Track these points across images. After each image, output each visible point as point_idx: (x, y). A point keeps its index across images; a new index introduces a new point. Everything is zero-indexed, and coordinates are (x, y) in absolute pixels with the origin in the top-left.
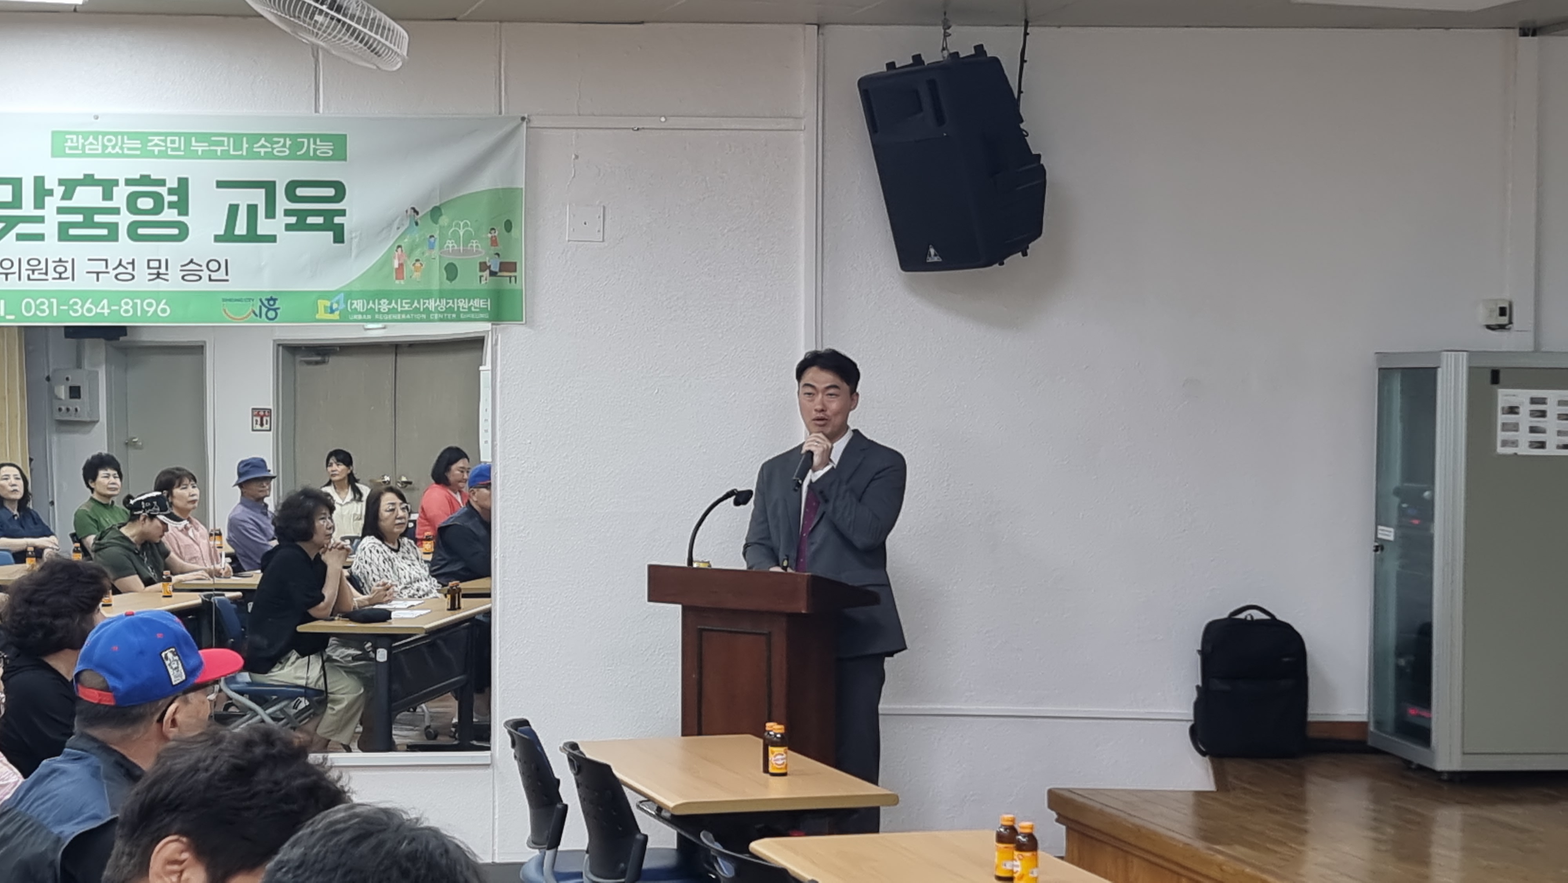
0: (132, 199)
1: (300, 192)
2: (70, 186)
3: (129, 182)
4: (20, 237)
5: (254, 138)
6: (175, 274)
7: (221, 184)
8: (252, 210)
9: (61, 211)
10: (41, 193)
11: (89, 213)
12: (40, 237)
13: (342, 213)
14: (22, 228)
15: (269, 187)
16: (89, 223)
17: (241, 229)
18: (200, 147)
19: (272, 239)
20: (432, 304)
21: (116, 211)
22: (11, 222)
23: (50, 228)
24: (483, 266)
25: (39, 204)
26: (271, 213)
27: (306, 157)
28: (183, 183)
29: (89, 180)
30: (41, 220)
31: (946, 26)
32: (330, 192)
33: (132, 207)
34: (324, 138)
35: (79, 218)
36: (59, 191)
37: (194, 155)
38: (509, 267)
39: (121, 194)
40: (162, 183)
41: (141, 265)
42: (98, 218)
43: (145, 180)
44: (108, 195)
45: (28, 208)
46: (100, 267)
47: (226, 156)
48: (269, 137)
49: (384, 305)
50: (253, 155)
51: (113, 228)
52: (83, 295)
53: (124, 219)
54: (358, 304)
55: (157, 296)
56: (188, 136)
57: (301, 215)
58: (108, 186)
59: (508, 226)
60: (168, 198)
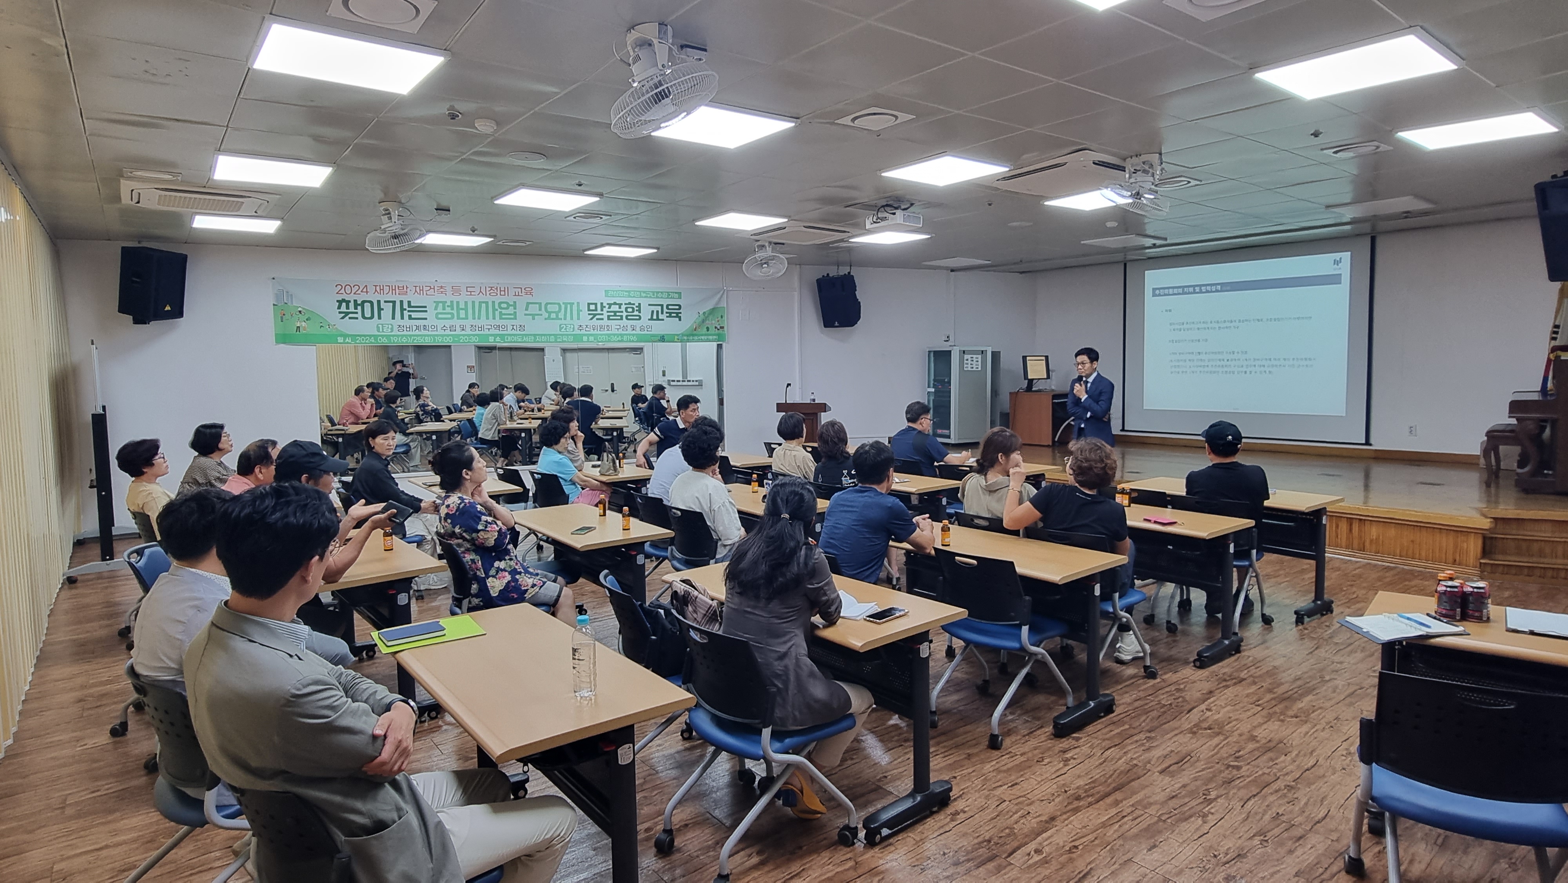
0: (626, 308)
1: (670, 307)
2: (610, 305)
3: (625, 304)
4: (597, 319)
5: (658, 292)
6: (638, 329)
7: (649, 305)
8: (658, 312)
9: (608, 312)
10: (602, 307)
11: (615, 312)
12: (602, 319)
13: (680, 313)
14: (598, 317)
15: (662, 306)
16: (615, 315)
17: (655, 317)
18: (644, 295)
19: (663, 320)
20: (703, 337)
21: (622, 312)
22: (595, 315)
23: (605, 317)
24: (716, 328)
25: (602, 310)
26: (662, 313)
27: (671, 298)
28: (640, 304)
29: (615, 304)
30: (602, 314)
31: (838, 266)
32: (677, 307)
33: (627, 311)
34: (676, 293)
35: (613, 314)
36: (607, 306)
37: (641, 297)
38: (722, 328)
39: (623, 307)
40: (634, 304)
41: (629, 327)
42: (618, 314)
43: (630, 304)
44: (620, 308)
45: (599, 311)
46: (619, 327)
47: (650, 297)
48: (661, 292)
49: (691, 338)
50: (657, 297)
51: (622, 316)
52: (614, 335)
53: (625, 314)
54: (685, 338)
55: (633, 335)
56: (640, 292)
57: (670, 313)
58: (620, 305)
59: (722, 317)
60: (636, 309)
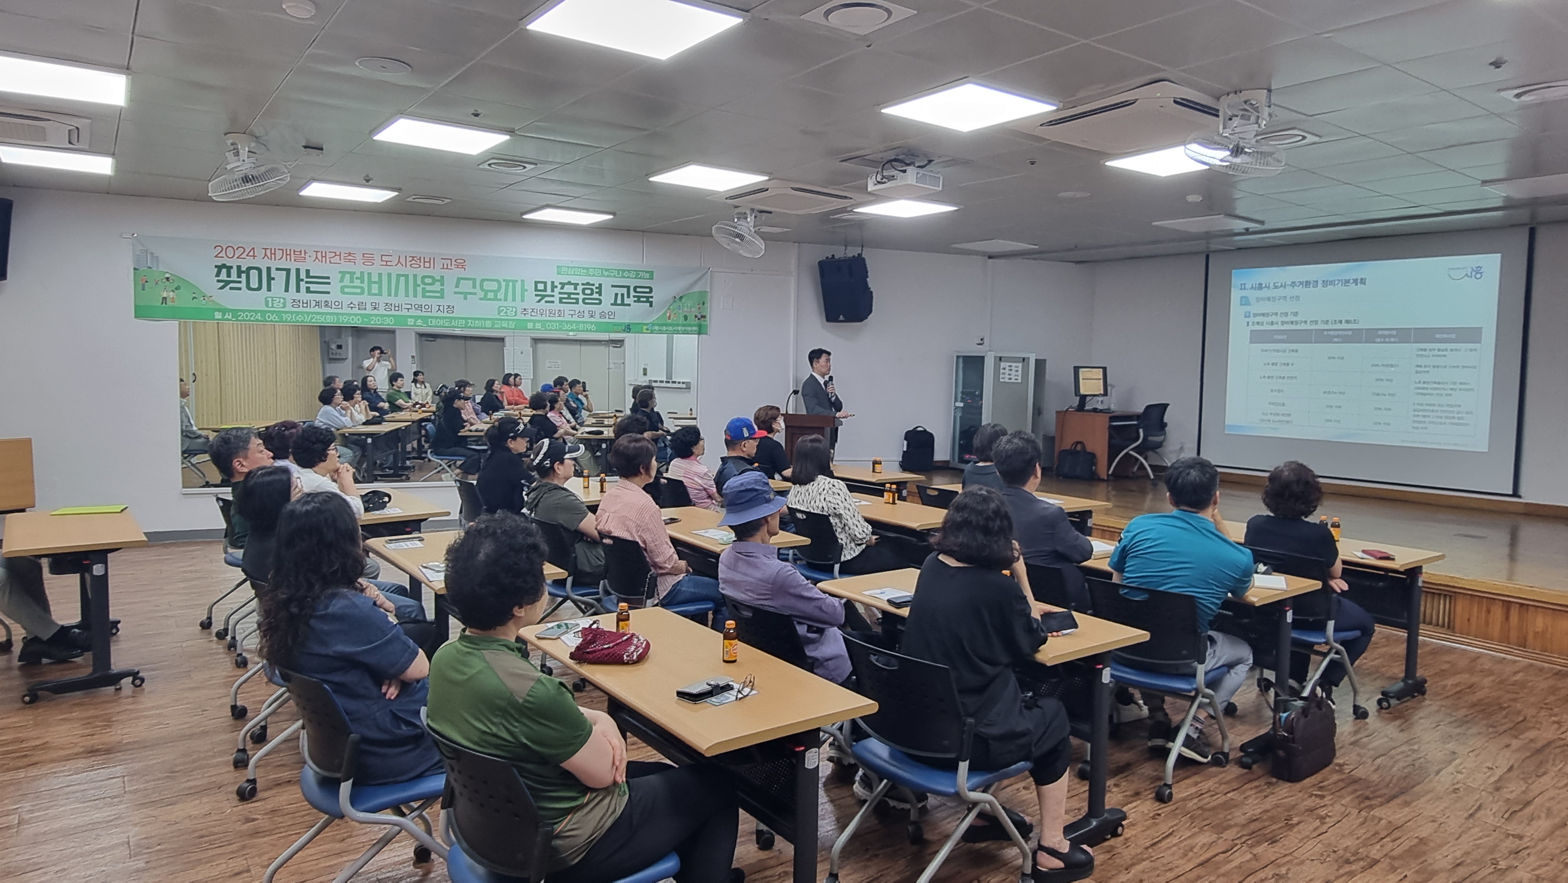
0: (584, 290)
1: (638, 290)
2: (563, 285)
3: (583, 284)
4: (546, 302)
5: (624, 271)
6: (597, 316)
7: (613, 286)
8: (623, 295)
9: (560, 293)
10: (553, 287)
11: (569, 294)
12: (553, 302)
13: (652, 297)
14: (547, 299)
15: (628, 288)
16: (569, 298)
17: (619, 301)
18: (606, 273)
19: (629, 305)
20: (679, 328)
21: (578, 294)
22: (544, 296)
23: (556, 299)
24: (696, 316)
25: (553, 291)
26: (629, 297)
27: (640, 278)
28: (600, 285)
29: (569, 283)
30: (553, 296)
31: (846, 246)
32: (648, 290)
33: (584, 293)
34: (647, 272)
35: (566, 296)
36: (559, 286)
37: (603, 276)
38: (704, 317)
39: (580, 288)
40: (593, 285)
41: (586, 313)
42: (572, 296)
43: (588, 284)
44: (575, 289)
45: (549, 292)
46: (573, 313)
47: (614, 276)
48: (629, 271)
49: (664, 328)
50: (623, 277)
51: (577, 299)
52: (567, 322)
53: (581, 297)
54: (656, 328)
55: (592, 323)
56: (602, 269)
57: (639, 297)
58: (576, 285)
59: (704, 304)
60: (595, 290)
